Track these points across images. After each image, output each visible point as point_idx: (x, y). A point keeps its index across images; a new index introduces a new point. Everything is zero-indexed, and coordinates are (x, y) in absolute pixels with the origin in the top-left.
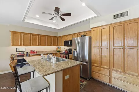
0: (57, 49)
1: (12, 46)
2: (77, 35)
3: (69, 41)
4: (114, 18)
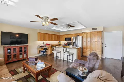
0: (58, 43)
2: (74, 35)
4: (92, 30)
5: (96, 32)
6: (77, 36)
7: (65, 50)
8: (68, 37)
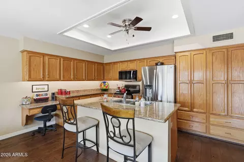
0: (101, 85)
1: (28, 81)
2: (145, 61)
3: (131, 71)
4: (214, 41)
5: (227, 48)
6: (157, 64)
7: (111, 128)
8: (128, 69)
